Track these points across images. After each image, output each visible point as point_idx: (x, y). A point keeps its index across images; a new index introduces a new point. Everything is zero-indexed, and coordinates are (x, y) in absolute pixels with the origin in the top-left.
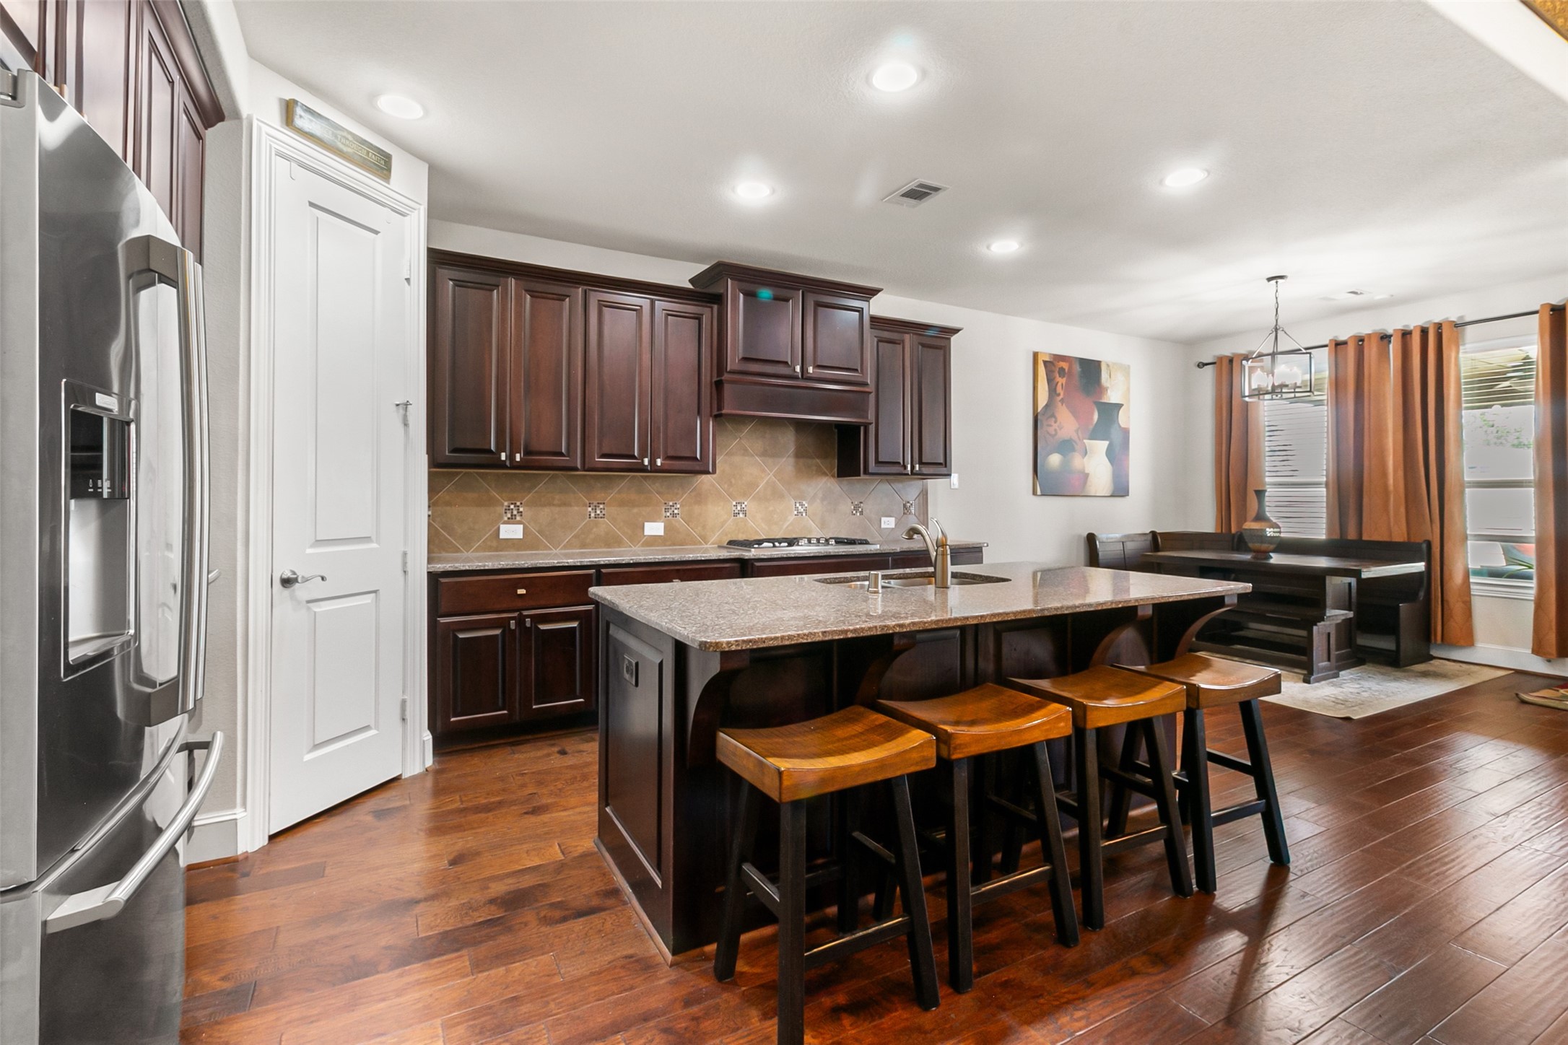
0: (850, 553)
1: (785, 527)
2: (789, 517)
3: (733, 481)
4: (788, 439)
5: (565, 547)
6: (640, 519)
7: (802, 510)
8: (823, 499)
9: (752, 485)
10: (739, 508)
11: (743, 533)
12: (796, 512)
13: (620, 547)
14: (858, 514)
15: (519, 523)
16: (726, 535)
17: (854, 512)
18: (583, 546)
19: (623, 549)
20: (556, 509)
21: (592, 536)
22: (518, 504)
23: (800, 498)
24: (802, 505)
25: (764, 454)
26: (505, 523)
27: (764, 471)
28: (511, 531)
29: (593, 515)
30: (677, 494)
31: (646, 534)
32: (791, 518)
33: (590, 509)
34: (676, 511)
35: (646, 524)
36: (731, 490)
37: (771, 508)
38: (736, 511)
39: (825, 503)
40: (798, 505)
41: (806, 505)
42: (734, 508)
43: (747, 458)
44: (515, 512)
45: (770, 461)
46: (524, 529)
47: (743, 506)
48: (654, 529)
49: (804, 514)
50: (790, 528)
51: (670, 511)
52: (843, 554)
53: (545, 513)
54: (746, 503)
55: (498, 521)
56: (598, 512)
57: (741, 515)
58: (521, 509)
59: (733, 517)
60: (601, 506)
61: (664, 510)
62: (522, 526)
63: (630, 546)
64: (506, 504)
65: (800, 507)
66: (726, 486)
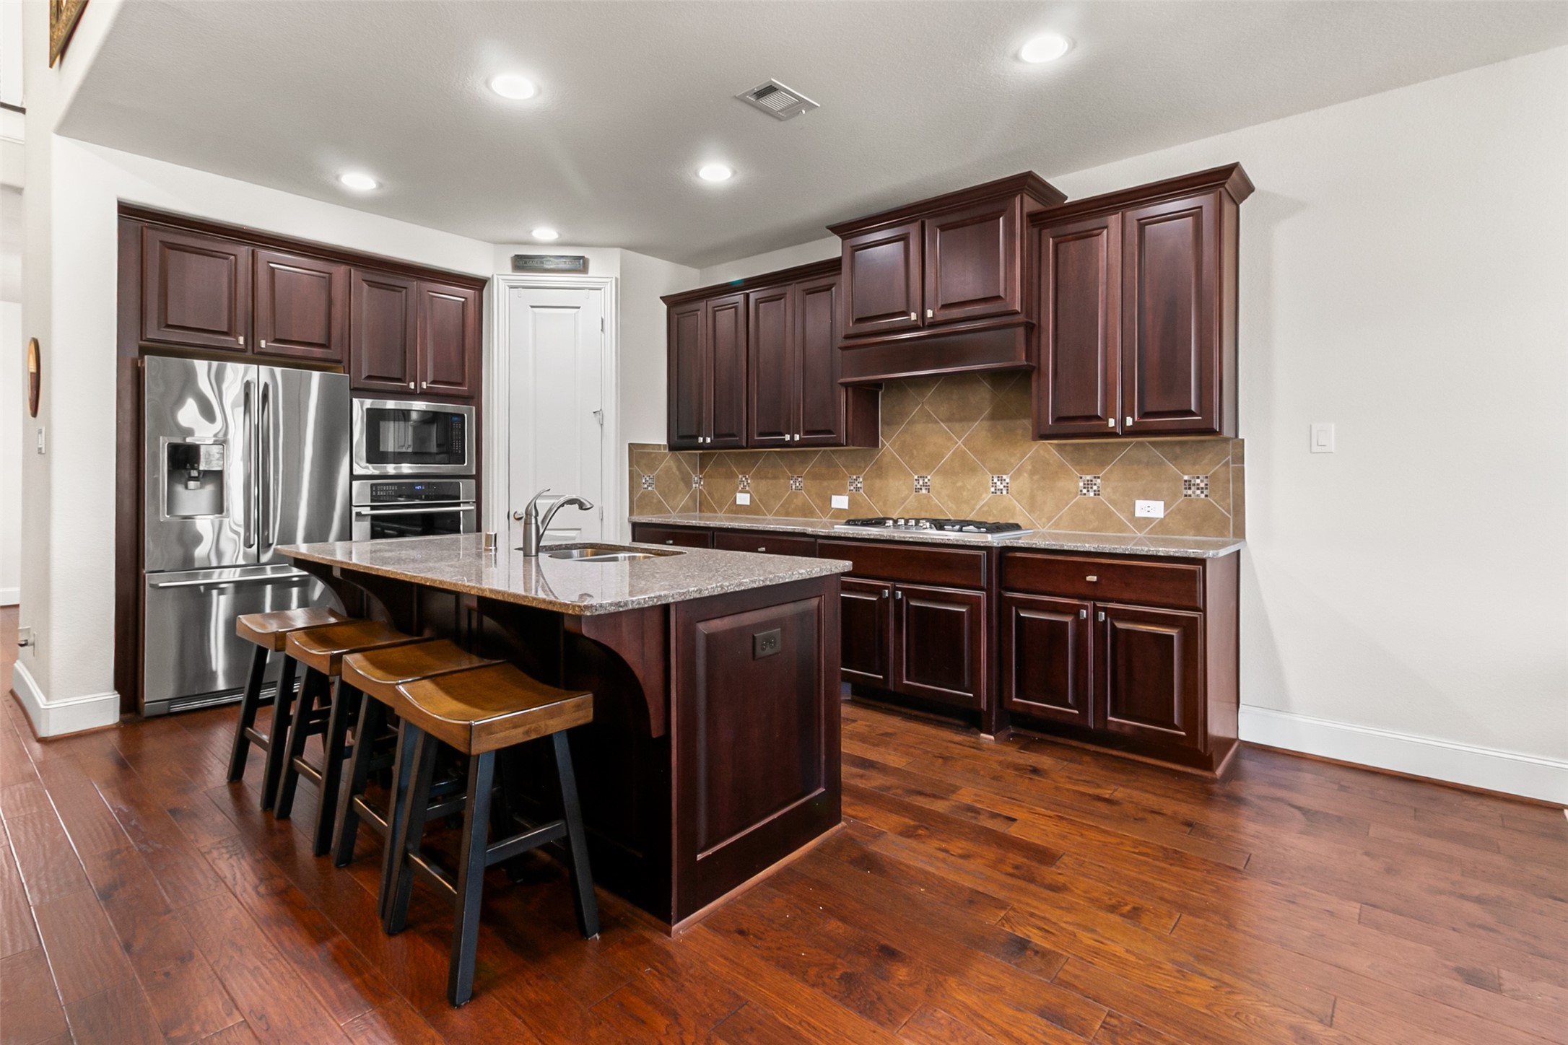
0: (920, 541)
1: (978, 507)
2: (984, 495)
3: (915, 453)
4: (983, 395)
5: (775, 515)
6: (829, 492)
7: (1002, 487)
8: (1032, 473)
9: (937, 457)
10: (921, 483)
11: (926, 512)
12: (993, 489)
13: (813, 517)
14: (1092, 494)
15: (748, 492)
16: (908, 512)
17: (1085, 491)
18: (787, 514)
19: (815, 520)
20: (770, 482)
21: (793, 506)
22: (747, 476)
23: (999, 471)
24: (1001, 480)
25: (949, 420)
26: (741, 492)
27: (950, 439)
28: (743, 499)
29: (794, 487)
30: (860, 467)
31: (833, 506)
32: (987, 497)
33: (792, 482)
34: (859, 485)
35: (833, 497)
36: (913, 462)
37: (959, 484)
38: (919, 487)
39: (1036, 477)
40: (996, 480)
41: (1008, 480)
42: (916, 483)
43: (930, 425)
44: (745, 484)
45: (957, 426)
46: (751, 496)
47: (926, 480)
48: (840, 502)
49: (1004, 492)
50: (985, 509)
51: (854, 485)
52: (911, 540)
53: (763, 484)
54: (929, 477)
55: (735, 490)
56: (798, 484)
57: (924, 491)
58: (749, 481)
59: (914, 493)
60: (800, 479)
61: (848, 484)
62: (749, 495)
63: (821, 518)
64: (740, 476)
65: (999, 483)
66: (907, 458)
